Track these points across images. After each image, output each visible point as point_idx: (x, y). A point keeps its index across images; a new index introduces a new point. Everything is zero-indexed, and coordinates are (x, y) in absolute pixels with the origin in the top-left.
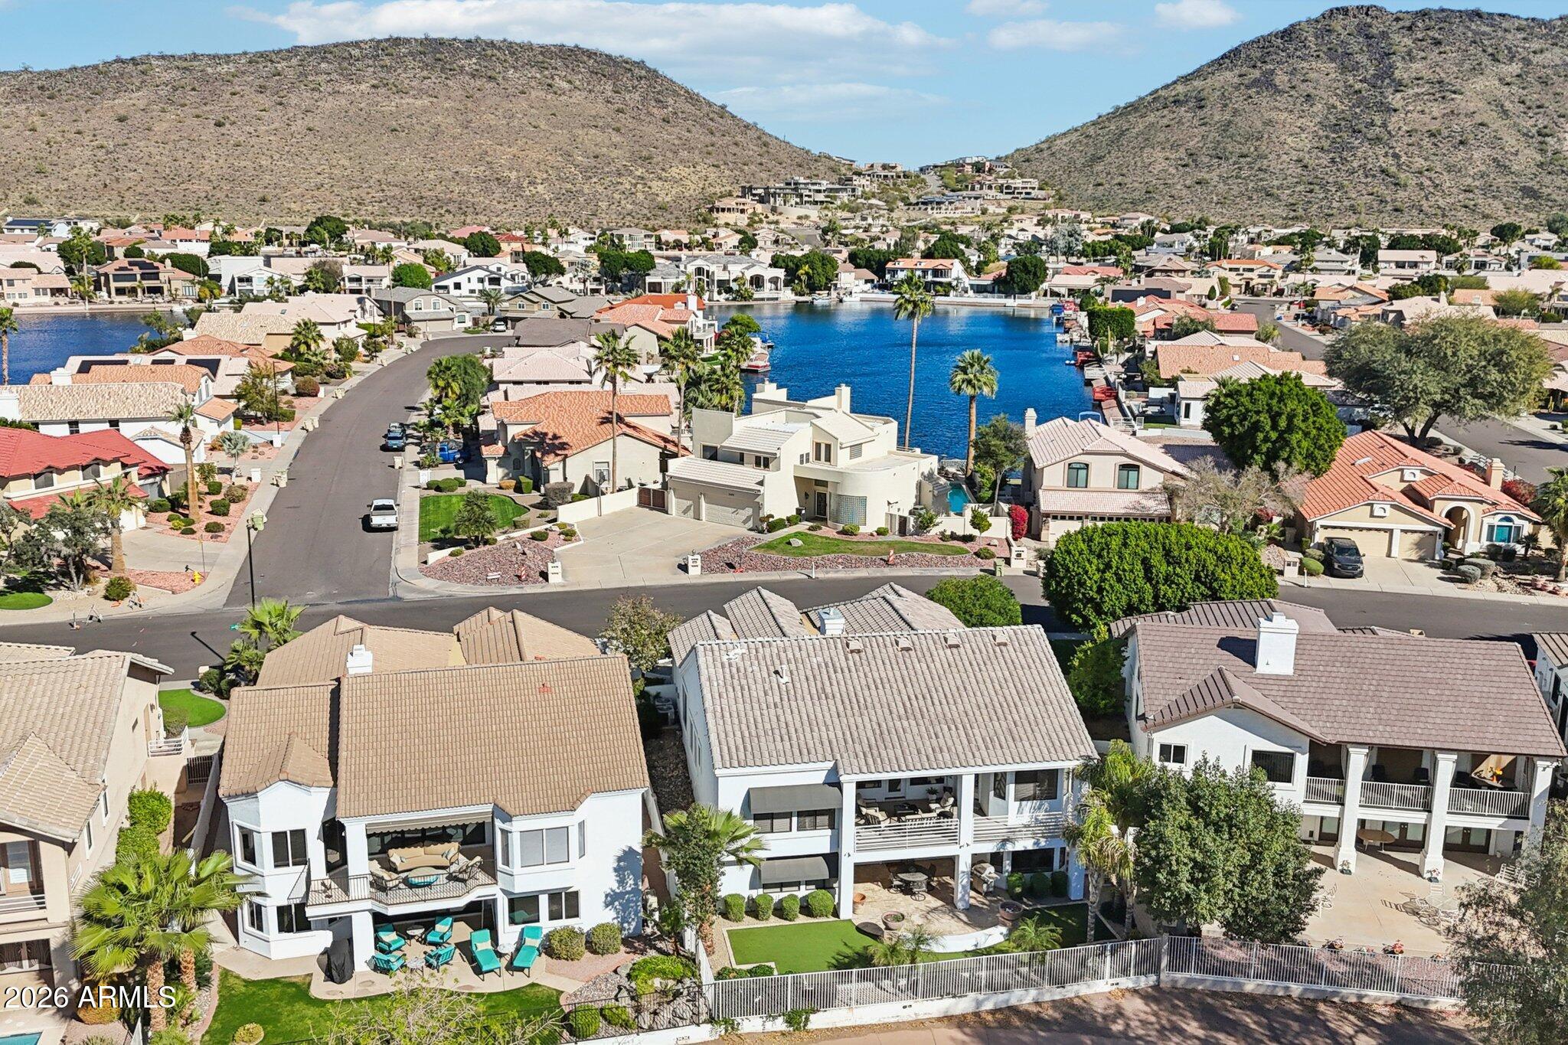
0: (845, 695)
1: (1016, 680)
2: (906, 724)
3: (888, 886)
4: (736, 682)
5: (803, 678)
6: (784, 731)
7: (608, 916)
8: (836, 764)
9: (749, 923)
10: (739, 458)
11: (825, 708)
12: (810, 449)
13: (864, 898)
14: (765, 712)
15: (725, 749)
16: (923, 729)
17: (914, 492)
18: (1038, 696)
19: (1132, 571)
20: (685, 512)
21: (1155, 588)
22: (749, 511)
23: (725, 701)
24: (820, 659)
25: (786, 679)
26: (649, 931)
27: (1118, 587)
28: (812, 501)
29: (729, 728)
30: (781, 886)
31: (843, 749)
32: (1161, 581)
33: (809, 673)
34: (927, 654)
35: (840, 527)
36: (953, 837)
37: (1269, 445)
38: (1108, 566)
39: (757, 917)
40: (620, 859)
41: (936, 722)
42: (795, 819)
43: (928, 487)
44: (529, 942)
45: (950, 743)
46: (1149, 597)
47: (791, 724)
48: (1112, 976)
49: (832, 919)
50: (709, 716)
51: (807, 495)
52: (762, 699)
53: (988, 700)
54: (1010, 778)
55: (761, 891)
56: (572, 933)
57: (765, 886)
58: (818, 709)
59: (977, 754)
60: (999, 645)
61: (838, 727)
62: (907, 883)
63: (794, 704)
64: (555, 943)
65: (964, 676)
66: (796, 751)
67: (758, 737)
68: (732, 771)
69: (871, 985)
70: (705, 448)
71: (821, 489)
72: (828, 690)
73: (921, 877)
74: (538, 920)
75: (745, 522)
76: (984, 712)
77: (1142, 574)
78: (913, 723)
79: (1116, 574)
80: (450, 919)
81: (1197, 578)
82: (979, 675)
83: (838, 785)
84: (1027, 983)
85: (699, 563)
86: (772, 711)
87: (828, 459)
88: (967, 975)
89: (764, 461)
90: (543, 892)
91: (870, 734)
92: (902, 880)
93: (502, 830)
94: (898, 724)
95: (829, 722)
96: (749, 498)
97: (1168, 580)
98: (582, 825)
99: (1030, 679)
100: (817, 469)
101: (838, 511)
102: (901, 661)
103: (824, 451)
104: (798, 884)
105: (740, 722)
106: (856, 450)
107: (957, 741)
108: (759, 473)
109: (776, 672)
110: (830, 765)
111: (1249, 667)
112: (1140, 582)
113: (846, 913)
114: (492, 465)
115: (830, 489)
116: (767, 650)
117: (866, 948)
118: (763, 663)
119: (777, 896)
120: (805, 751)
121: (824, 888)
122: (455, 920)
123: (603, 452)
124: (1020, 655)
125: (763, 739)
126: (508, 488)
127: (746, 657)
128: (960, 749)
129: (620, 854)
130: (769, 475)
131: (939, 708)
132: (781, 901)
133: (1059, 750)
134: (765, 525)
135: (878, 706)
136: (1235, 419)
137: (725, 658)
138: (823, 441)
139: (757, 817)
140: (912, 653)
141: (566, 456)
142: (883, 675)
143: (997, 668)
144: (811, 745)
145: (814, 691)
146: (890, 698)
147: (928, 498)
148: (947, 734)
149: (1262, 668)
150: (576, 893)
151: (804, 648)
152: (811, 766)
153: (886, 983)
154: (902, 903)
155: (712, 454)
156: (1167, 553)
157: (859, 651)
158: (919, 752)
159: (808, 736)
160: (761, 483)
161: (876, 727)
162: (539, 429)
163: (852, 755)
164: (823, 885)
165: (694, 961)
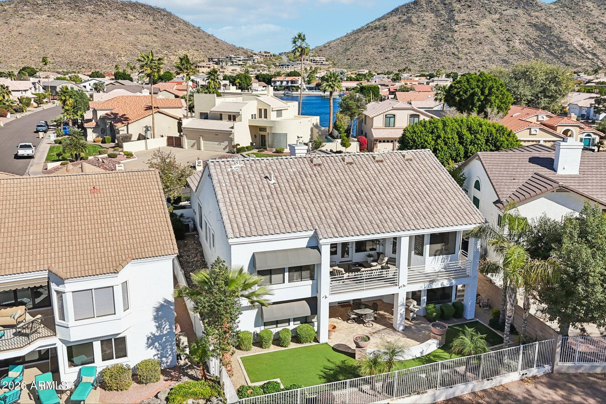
0: (315, 190)
1: (423, 179)
2: (359, 206)
3: (347, 319)
4: (238, 184)
5: (285, 181)
6: (276, 213)
7: (151, 354)
8: (316, 232)
9: (255, 351)
10: (220, 117)
11: (303, 198)
12: (256, 112)
13: (334, 327)
14: (262, 201)
15: (235, 225)
16: (371, 209)
17: (310, 133)
18: (439, 188)
19: (452, 138)
20: (192, 146)
21: (465, 147)
22: (226, 143)
23: (231, 195)
24: (295, 170)
25: (273, 181)
26: (182, 362)
27: (445, 148)
28: (258, 140)
29: (236, 212)
30: (277, 323)
31: (319, 222)
32: (469, 143)
33: (289, 177)
34: (364, 166)
35: (274, 150)
36: (393, 281)
37: (480, 103)
38: (439, 137)
39: (261, 346)
40: (158, 310)
41: (378, 204)
42: (287, 274)
43: (316, 131)
44: (85, 379)
45: (390, 216)
46: (462, 153)
47: (281, 208)
48: (523, 369)
49: (314, 344)
50: (221, 205)
51: (255, 136)
52: (259, 194)
53: (408, 190)
54: (427, 240)
55: (262, 328)
56: (121, 370)
57: (265, 324)
58: (298, 199)
59: (410, 222)
60: (407, 160)
61: (314, 209)
62: (360, 316)
63: (281, 196)
64: (107, 378)
65: (390, 177)
66: (287, 225)
67: (258, 216)
68: (241, 240)
69: (355, 389)
70: (201, 114)
71: (263, 133)
72: (303, 187)
73: (369, 311)
74: (93, 362)
75: (224, 149)
76: (408, 198)
77: (458, 140)
78: (364, 205)
79: (444, 141)
80: (21, 367)
81: (487, 141)
82: (399, 177)
83: (317, 248)
84: (464, 379)
85: (202, 164)
86: (267, 201)
87: (266, 117)
88: (424, 376)
89: (233, 117)
90: (96, 339)
91: (336, 212)
92: (356, 314)
93: (58, 292)
94: (354, 206)
95: (307, 206)
96: (227, 136)
97: (472, 143)
98: (125, 285)
99: (432, 178)
100: (261, 122)
101: (273, 142)
102: (348, 170)
103: (263, 113)
104: (288, 321)
105: (244, 208)
106: (279, 112)
107: (395, 215)
108: (231, 124)
109: (266, 177)
110: (311, 233)
111: (552, 172)
112: (457, 145)
113: (324, 338)
114: (89, 131)
115: (268, 131)
116: (258, 165)
117: (343, 362)
118: (256, 172)
119: (274, 330)
120: (293, 225)
121: (306, 322)
122: (26, 368)
123: (147, 121)
124: (422, 166)
125: (262, 218)
126: (98, 141)
127: (244, 169)
128: (398, 220)
129: (157, 305)
130: (237, 124)
131: (378, 196)
132: (278, 333)
133: (462, 218)
134: (235, 150)
135: (338, 196)
136: (461, 93)
137: (229, 170)
138: (263, 108)
139: (261, 273)
140: (354, 165)
141: (128, 124)
142: (338, 178)
143: (410, 173)
144: (296, 220)
145: (293, 188)
146: (345, 191)
147: (316, 135)
148: (388, 212)
149: (560, 172)
150: (124, 339)
151: (283, 164)
152: (298, 234)
153: (366, 387)
154: (360, 330)
155: (205, 116)
156: (470, 129)
157: (319, 165)
158: (371, 223)
159: (294, 215)
160: (232, 128)
161: (339, 208)
162: (114, 112)
163: (326, 226)
164: (305, 320)
165: (219, 383)
